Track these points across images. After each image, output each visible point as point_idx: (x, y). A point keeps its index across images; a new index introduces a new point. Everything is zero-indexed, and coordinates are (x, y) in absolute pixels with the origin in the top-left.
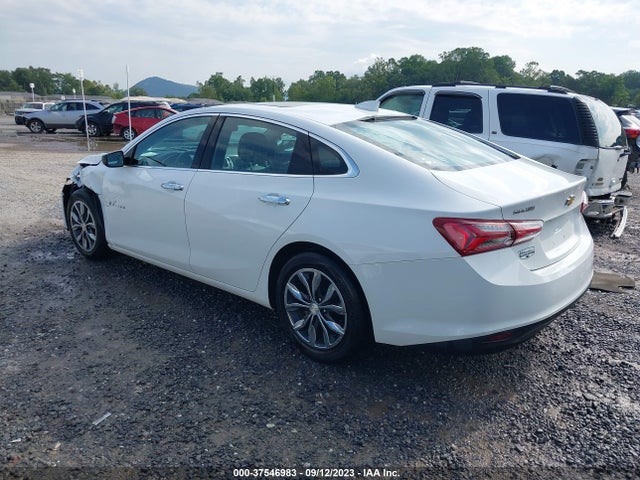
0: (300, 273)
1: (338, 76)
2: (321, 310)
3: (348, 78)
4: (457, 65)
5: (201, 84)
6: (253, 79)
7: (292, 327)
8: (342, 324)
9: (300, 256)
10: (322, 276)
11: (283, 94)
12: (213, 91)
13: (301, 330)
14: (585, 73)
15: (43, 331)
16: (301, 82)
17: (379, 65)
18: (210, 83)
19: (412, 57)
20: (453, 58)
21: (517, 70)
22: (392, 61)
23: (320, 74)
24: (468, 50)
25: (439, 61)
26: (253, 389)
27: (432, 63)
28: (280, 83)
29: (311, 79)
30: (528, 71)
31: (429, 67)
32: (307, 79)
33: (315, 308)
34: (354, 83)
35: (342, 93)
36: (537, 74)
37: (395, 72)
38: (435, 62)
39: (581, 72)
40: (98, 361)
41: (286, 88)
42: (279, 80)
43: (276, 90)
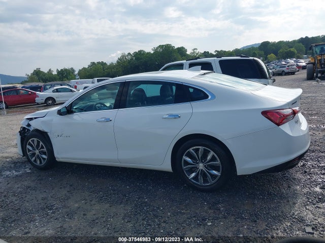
0: (191, 150)
1: (103, 64)
2: (205, 166)
3: (108, 64)
4: (161, 53)
5: (28, 75)
6: (57, 70)
7: (188, 178)
8: (218, 171)
9: (190, 141)
10: (204, 149)
11: (75, 76)
12: (36, 78)
13: (194, 178)
14: (218, 51)
15: (50, 210)
16: (84, 69)
17: (123, 56)
18: (33, 74)
19: (139, 51)
20: (158, 50)
21: (188, 53)
22: (129, 54)
23: (93, 63)
24: (165, 45)
25: (152, 52)
26: (186, 211)
27: (149, 53)
28: (72, 70)
29: (89, 66)
30: (194, 53)
31: (148, 55)
32: (87, 67)
33: (201, 166)
34: (112, 66)
35: (107, 72)
36: (197, 54)
37: (132, 59)
38: (150, 53)
39: (216, 51)
40: (95, 217)
41: (76, 72)
42: (72, 69)
43: (71, 74)
